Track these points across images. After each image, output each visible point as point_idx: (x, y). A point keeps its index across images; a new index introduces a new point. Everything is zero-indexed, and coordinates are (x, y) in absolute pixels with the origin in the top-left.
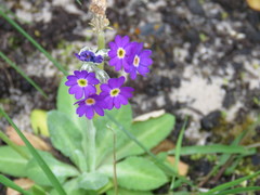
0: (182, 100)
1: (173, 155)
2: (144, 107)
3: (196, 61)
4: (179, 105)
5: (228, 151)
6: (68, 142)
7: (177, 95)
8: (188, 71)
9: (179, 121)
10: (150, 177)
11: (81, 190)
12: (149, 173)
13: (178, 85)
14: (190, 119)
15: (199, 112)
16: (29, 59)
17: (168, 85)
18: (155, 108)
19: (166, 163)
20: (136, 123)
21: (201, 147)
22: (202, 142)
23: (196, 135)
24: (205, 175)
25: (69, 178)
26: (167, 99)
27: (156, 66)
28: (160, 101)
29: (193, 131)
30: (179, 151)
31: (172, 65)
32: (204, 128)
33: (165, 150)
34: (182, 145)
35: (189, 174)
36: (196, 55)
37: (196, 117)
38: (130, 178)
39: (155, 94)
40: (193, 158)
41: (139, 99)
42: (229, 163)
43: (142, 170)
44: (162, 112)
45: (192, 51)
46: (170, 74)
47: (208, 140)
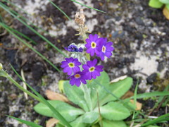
0: (136, 69)
1: (133, 99)
2: (117, 74)
3: (142, 49)
4: (135, 72)
5: (162, 95)
6: (76, 96)
7: (133, 67)
8: (138, 54)
9: (135, 80)
10: (121, 113)
11: (84, 123)
12: (120, 111)
13: (133, 62)
14: (141, 78)
15: (145, 75)
16: (56, 55)
17: (128, 62)
18: (122, 74)
19: (129, 104)
20: (112, 83)
21: (148, 94)
22: (148, 90)
23: (145, 87)
24: (151, 108)
25: (80, 116)
26: (128, 69)
27: (121, 53)
28: (125, 70)
29: (143, 85)
30: (136, 96)
31: (130, 52)
32: (148, 83)
33: (129, 96)
34: (138, 93)
35: (142, 108)
36: (142, 45)
37: (144, 77)
38: (111, 114)
39: (122, 67)
40: (144, 99)
41: (114, 70)
42: (164, 101)
43: (117, 109)
44: (125, 77)
45: (139, 44)
46: (129, 56)
47: (151, 89)
